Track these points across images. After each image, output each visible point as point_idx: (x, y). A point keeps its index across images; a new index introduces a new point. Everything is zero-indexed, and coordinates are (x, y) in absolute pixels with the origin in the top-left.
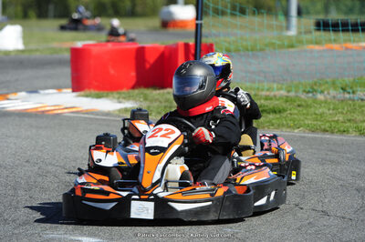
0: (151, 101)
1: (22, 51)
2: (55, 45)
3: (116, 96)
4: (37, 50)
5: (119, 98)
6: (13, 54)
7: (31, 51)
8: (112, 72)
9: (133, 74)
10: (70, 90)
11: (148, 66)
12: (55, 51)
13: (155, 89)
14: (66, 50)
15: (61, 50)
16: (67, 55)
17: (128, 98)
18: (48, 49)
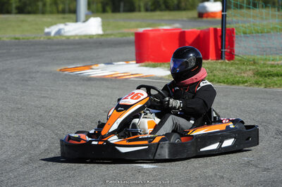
1: (102, 35)
2: (125, 30)
4: (111, 35)
6: (95, 37)
7: (107, 35)
8: (164, 49)
10: (135, 62)
12: (124, 35)
14: (132, 34)
15: (128, 34)
16: (133, 38)
18: (119, 33)
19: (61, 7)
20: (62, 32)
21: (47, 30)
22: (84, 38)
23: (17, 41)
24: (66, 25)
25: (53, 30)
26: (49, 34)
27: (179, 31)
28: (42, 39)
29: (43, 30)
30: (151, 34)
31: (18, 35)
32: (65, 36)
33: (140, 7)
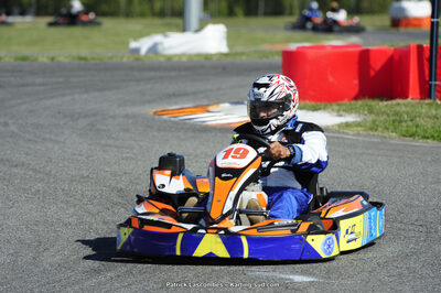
0: (377, 114)
1: (226, 55)
2: (265, 47)
3: (336, 107)
4: (242, 54)
5: (338, 111)
6: (215, 58)
7: (236, 54)
8: (331, 79)
9: (356, 82)
11: (372, 73)
12: (265, 54)
13: (382, 100)
14: (277, 53)
15: (272, 53)
16: (279, 59)
17: (349, 111)
18: (256, 52)
19: (158, 6)
20: (160, 48)
21: (133, 45)
22: (195, 59)
23: (82, 62)
24: (166, 36)
25: (144, 45)
26: (137, 51)
27: (358, 49)
28: (125, 60)
29: (128, 44)
30: (311, 54)
31: (84, 52)
32: (164, 56)
33: (291, 7)
